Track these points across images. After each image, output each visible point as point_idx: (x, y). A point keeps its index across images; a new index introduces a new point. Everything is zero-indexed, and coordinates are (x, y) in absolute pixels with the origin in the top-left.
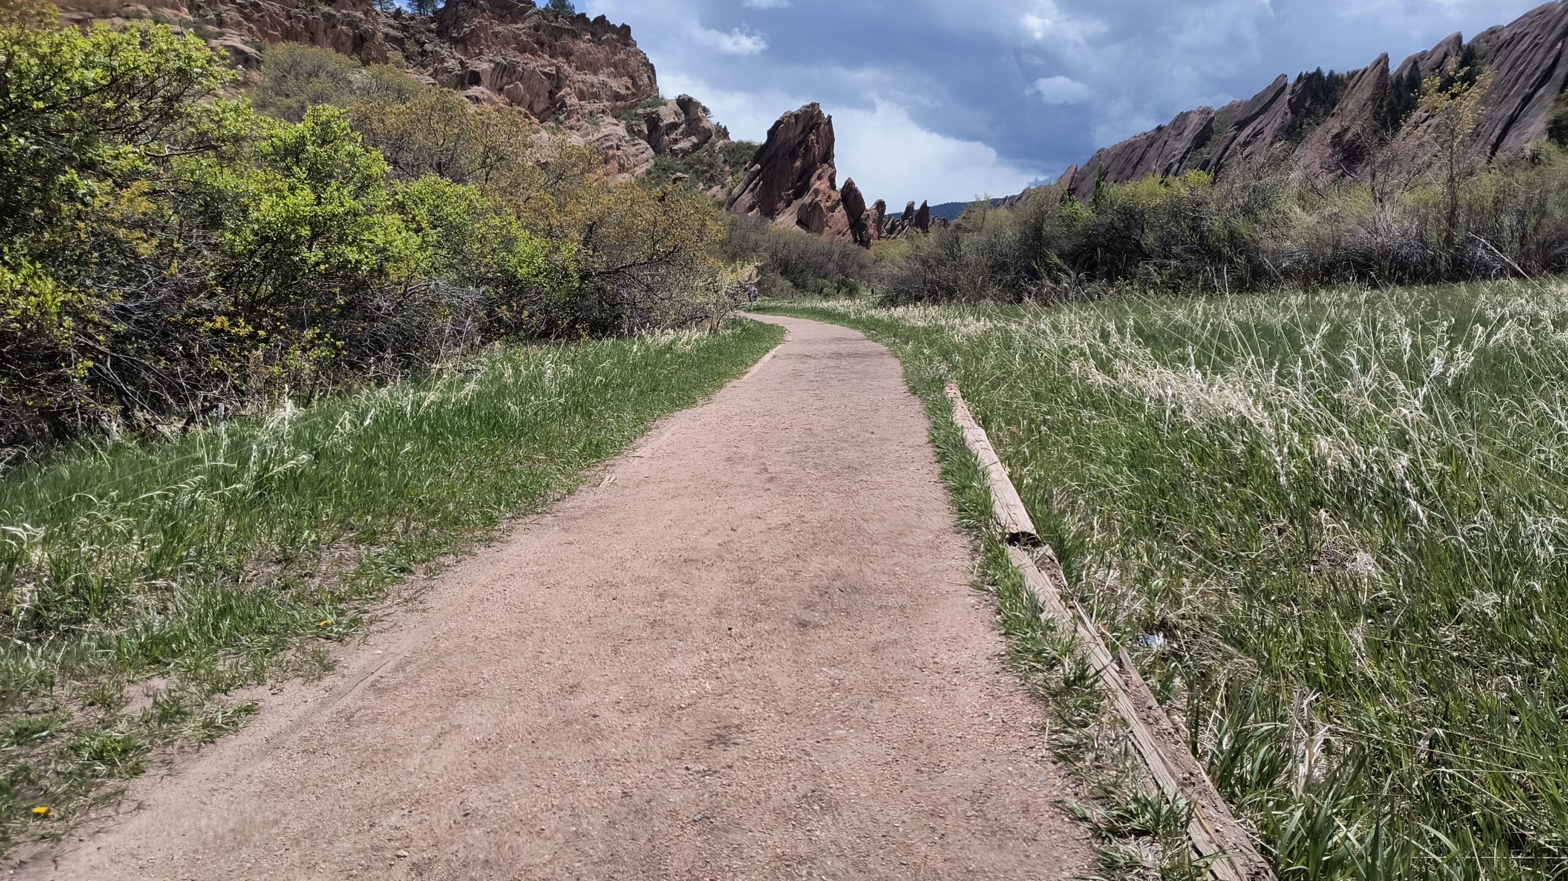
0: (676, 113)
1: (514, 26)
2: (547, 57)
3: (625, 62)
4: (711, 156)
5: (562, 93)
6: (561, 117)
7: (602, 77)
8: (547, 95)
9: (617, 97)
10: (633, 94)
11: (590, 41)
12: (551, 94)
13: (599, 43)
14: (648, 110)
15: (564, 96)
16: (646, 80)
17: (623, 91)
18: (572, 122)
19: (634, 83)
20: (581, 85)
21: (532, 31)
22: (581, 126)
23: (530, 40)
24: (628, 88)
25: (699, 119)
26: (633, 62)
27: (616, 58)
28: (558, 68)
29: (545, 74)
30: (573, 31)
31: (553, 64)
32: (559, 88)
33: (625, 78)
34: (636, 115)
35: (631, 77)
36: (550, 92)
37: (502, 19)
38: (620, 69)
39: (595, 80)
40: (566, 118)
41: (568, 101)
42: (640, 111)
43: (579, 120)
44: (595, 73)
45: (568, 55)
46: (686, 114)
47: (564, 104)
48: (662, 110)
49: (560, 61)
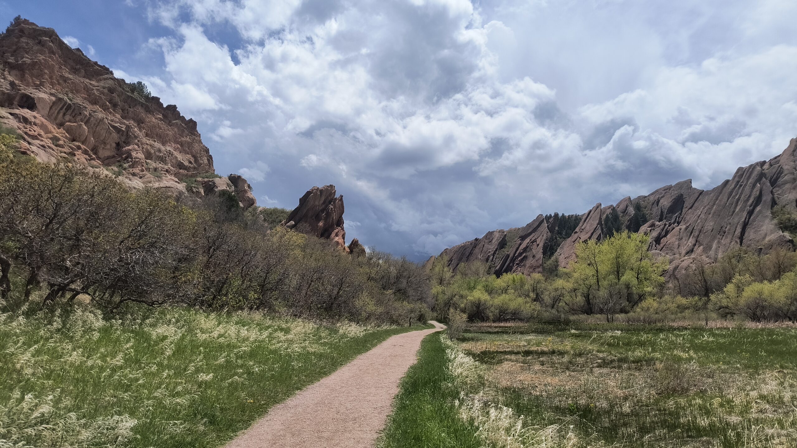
0: (228, 185)
1: (87, 80)
2: (118, 116)
3: (190, 145)
4: (253, 216)
5: (130, 148)
6: (126, 165)
7: (168, 148)
8: (114, 145)
9: (180, 166)
10: (195, 168)
11: (161, 120)
12: (118, 146)
13: (170, 124)
14: (206, 180)
15: (131, 150)
16: (206, 161)
17: (186, 163)
18: (136, 170)
19: (196, 161)
20: (149, 147)
21: (106, 91)
22: (144, 176)
23: (103, 97)
24: (190, 162)
25: (245, 191)
26: (196, 146)
27: (183, 139)
28: (128, 127)
29: (114, 127)
30: (147, 106)
31: (124, 124)
32: (127, 143)
33: (189, 156)
34: (195, 181)
35: (194, 156)
36: (118, 144)
37: (75, 71)
38: (185, 148)
39: (163, 148)
40: (130, 166)
41: (134, 154)
42: (199, 179)
43: (143, 171)
44: (164, 144)
45: (140, 122)
46: (236, 186)
47: (129, 156)
48: (217, 180)
49: (132, 123)
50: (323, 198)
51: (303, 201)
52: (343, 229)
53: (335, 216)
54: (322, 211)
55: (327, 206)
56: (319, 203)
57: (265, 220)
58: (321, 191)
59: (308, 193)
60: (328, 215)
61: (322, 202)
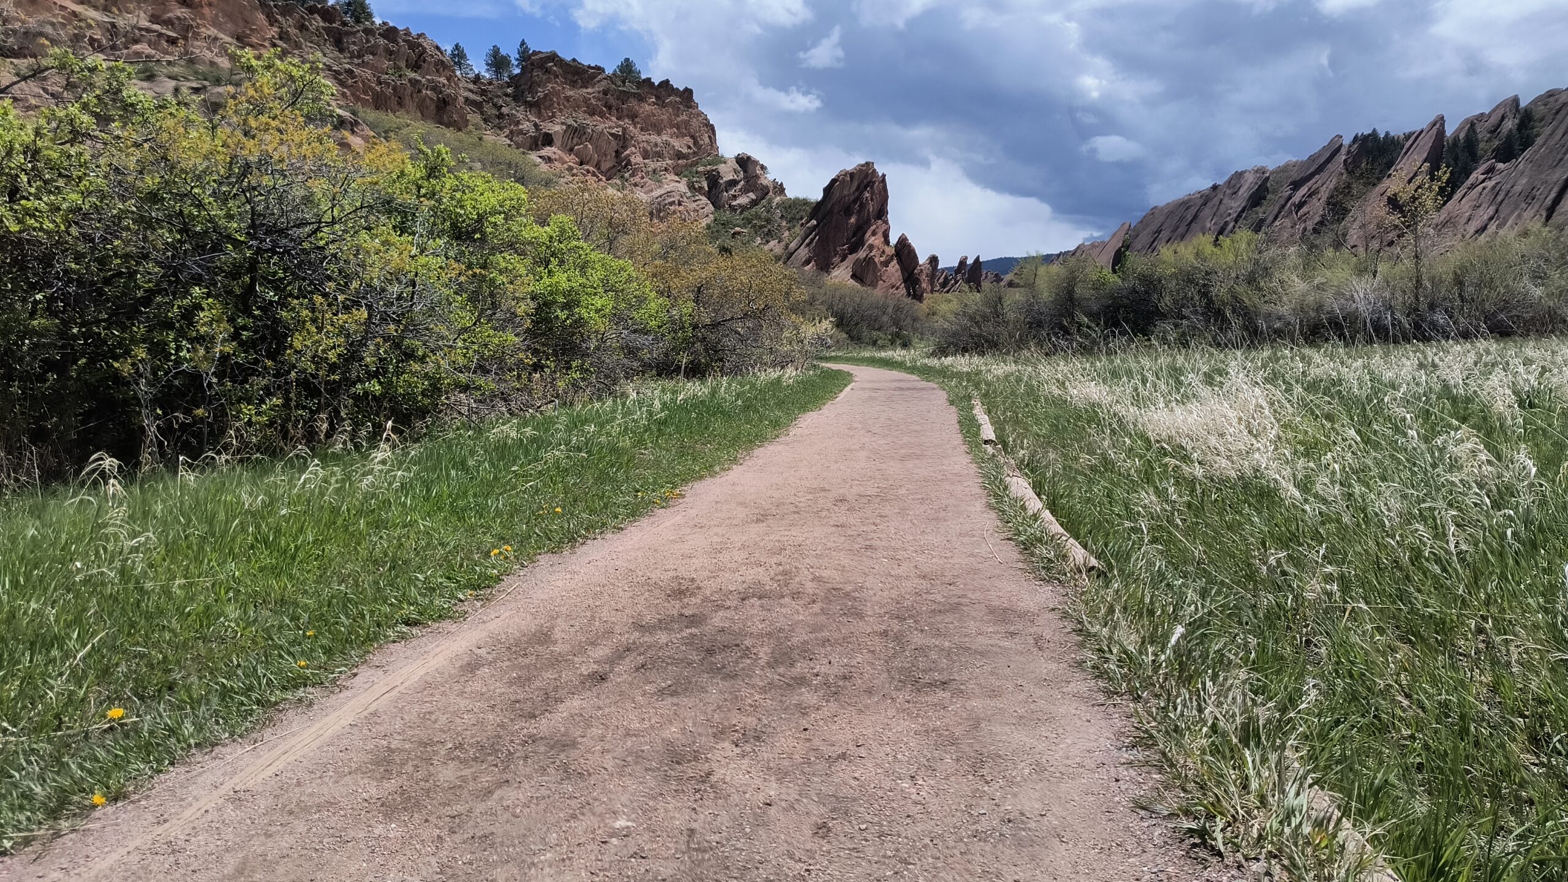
0: (735, 171)
1: (585, 90)
2: (614, 119)
3: (687, 123)
4: (768, 212)
5: (627, 152)
6: (627, 175)
7: (665, 138)
8: (614, 154)
9: (679, 155)
10: (694, 153)
11: (654, 104)
12: (618, 153)
13: (663, 105)
14: (709, 168)
15: (629, 155)
16: (707, 140)
17: (685, 151)
18: (637, 179)
19: (696, 143)
20: (645, 144)
21: (601, 95)
22: (645, 183)
23: (599, 103)
24: (689, 147)
25: (757, 177)
26: (695, 123)
27: (679, 119)
28: (624, 129)
29: (612, 135)
30: (639, 94)
31: (620, 126)
32: (625, 148)
33: (687, 138)
34: (697, 172)
35: (693, 137)
36: (617, 152)
37: (573, 84)
38: (682, 129)
39: (659, 140)
40: (630, 176)
41: (633, 160)
42: (701, 169)
43: (643, 178)
44: (659, 134)
45: (633, 117)
46: (745, 171)
47: (629, 163)
48: (722, 168)
49: (626, 122)
50: (855, 184)
51: (828, 190)
52: (886, 222)
53: (871, 207)
54: (855, 201)
55: (862, 193)
56: (849, 191)
57: (782, 217)
58: (852, 175)
59: (834, 181)
60: (863, 206)
61: (853, 188)
